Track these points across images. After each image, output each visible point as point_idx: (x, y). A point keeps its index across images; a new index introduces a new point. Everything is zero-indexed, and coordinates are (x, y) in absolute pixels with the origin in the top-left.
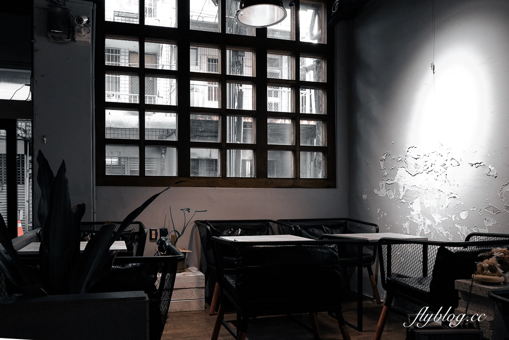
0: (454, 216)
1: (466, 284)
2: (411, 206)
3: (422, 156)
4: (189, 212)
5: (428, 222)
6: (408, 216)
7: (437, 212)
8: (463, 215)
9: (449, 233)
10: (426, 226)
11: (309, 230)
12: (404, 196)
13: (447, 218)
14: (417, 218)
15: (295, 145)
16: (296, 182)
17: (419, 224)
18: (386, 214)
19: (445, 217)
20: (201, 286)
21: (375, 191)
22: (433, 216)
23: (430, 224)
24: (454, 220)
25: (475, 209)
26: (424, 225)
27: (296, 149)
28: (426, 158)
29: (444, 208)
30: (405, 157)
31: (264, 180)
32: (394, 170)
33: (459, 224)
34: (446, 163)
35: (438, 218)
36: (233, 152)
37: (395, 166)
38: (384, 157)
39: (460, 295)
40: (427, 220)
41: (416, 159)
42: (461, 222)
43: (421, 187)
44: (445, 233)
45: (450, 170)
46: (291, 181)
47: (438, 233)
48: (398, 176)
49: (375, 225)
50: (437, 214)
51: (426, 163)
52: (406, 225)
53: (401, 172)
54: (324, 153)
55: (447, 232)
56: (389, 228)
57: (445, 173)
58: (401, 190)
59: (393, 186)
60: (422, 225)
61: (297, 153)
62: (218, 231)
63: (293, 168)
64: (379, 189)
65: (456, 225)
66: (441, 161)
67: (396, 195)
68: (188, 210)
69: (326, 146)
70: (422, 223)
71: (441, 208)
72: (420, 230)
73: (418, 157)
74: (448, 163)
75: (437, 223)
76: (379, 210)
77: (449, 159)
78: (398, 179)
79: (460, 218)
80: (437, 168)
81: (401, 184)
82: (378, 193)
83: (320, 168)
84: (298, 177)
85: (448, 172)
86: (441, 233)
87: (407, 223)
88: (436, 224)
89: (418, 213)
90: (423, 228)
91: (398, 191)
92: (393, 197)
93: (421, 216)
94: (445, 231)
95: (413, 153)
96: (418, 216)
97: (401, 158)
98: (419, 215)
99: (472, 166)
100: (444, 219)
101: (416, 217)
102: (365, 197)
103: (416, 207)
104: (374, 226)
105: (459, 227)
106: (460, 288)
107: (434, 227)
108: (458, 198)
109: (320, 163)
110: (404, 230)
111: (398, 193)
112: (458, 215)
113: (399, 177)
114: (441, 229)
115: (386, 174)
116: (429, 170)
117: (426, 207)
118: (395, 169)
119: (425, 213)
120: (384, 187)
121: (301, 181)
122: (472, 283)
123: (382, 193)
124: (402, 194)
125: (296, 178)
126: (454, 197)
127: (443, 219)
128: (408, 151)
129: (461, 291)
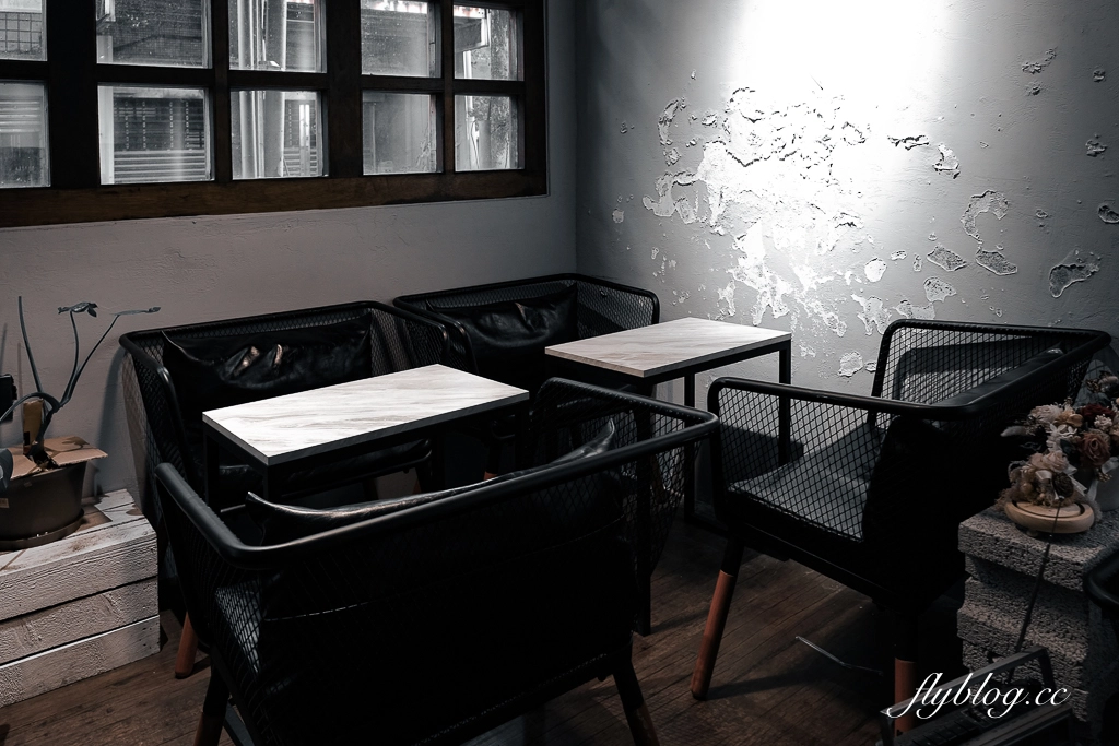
0: (848, 275)
1: (997, 539)
2: (739, 243)
3: (768, 114)
4: (94, 314)
5: (783, 287)
6: (731, 271)
7: (807, 262)
8: (874, 272)
9: (836, 317)
10: (778, 297)
11: (482, 322)
12: (722, 217)
13: (831, 278)
14: (754, 276)
15: (439, 76)
16: (446, 184)
17: (761, 291)
18: (674, 263)
19: (827, 275)
20: (144, 574)
21: (647, 202)
22: (796, 270)
23: (789, 292)
24: (848, 282)
25: (902, 256)
26: (774, 295)
27: (444, 89)
28: (778, 121)
29: (825, 249)
30: (725, 116)
31: (354, 182)
32: (696, 147)
33: (861, 294)
34: (830, 134)
35: (808, 278)
36: (259, 96)
37: (696, 137)
38: (669, 114)
39: (970, 566)
40: (779, 280)
41: (754, 121)
42: (868, 290)
43: (766, 194)
44: (825, 316)
45: (842, 154)
46: (431, 181)
47: (810, 315)
48: (704, 166)
49: (650, 295)
50: (805, 267)
51: (779, 134)
52: (727, 293)
53: (713, 153)
54: (516, 100)
55: (832, 314)
56: (682, 300)
57: (829, 161)
58: (713, 200)
59: (693, 191)
60: (769, 295)
61: (447, 100)
62: (205, 363)
63: (434, 142)
64: (656, 198)
65: (855, 297)
66: (818, 129)
67: (699, 214)
68: (91, 309)
69: (522, 79)
70: (768, 289)
71: (816, 252)
72: (764, 306)
73: (758, 116)
74: (836, 135)
75: (806, 289)
76: (655, 252)
77: (839, 124)
78: (707, 172)
79: (863, 277)
80: (807, 146)
81: (714, 184)
82: (655, 206)
83: (502, 137)
84: (448, 168)
85: (834, 157)
86: (817, 316)
87: (728, 288)
88: (804, 293)
89: (758, 263)
90: (770, 302)
91: (705, 203)
92: (692, 219)
93: (764, 270)
94: (827, 311)
95: (745, 105)
96: (757, 270)
97: (713, 118)
98: (759, 267)
99: (897, 144)
100: (824, 280)
101: (752, 274)
102: (618, 216)
103: (753, 247)
104: (648, 296)
105: (862, 301)
106: (976, 550)
107: (799, 301)
108: (859, 226)
109: (502, 125)
110: (720, 307)
111: (705, 208)
112: (859, 270)
113: (708, 168)
114: (815, 305)
115: (674, 157)
116: (787, 150)
117: (778, 248)
118: (699, 147)
119: (775, 263)
120: (669, 193)
121: (458, 180)
122: (1047, 550)
123: (663, 207)
124: (717, 211)
125: (444, 173)
126: (851, 224)
127: (821, 281)
128: (732, 100)
129: (974, 558)
